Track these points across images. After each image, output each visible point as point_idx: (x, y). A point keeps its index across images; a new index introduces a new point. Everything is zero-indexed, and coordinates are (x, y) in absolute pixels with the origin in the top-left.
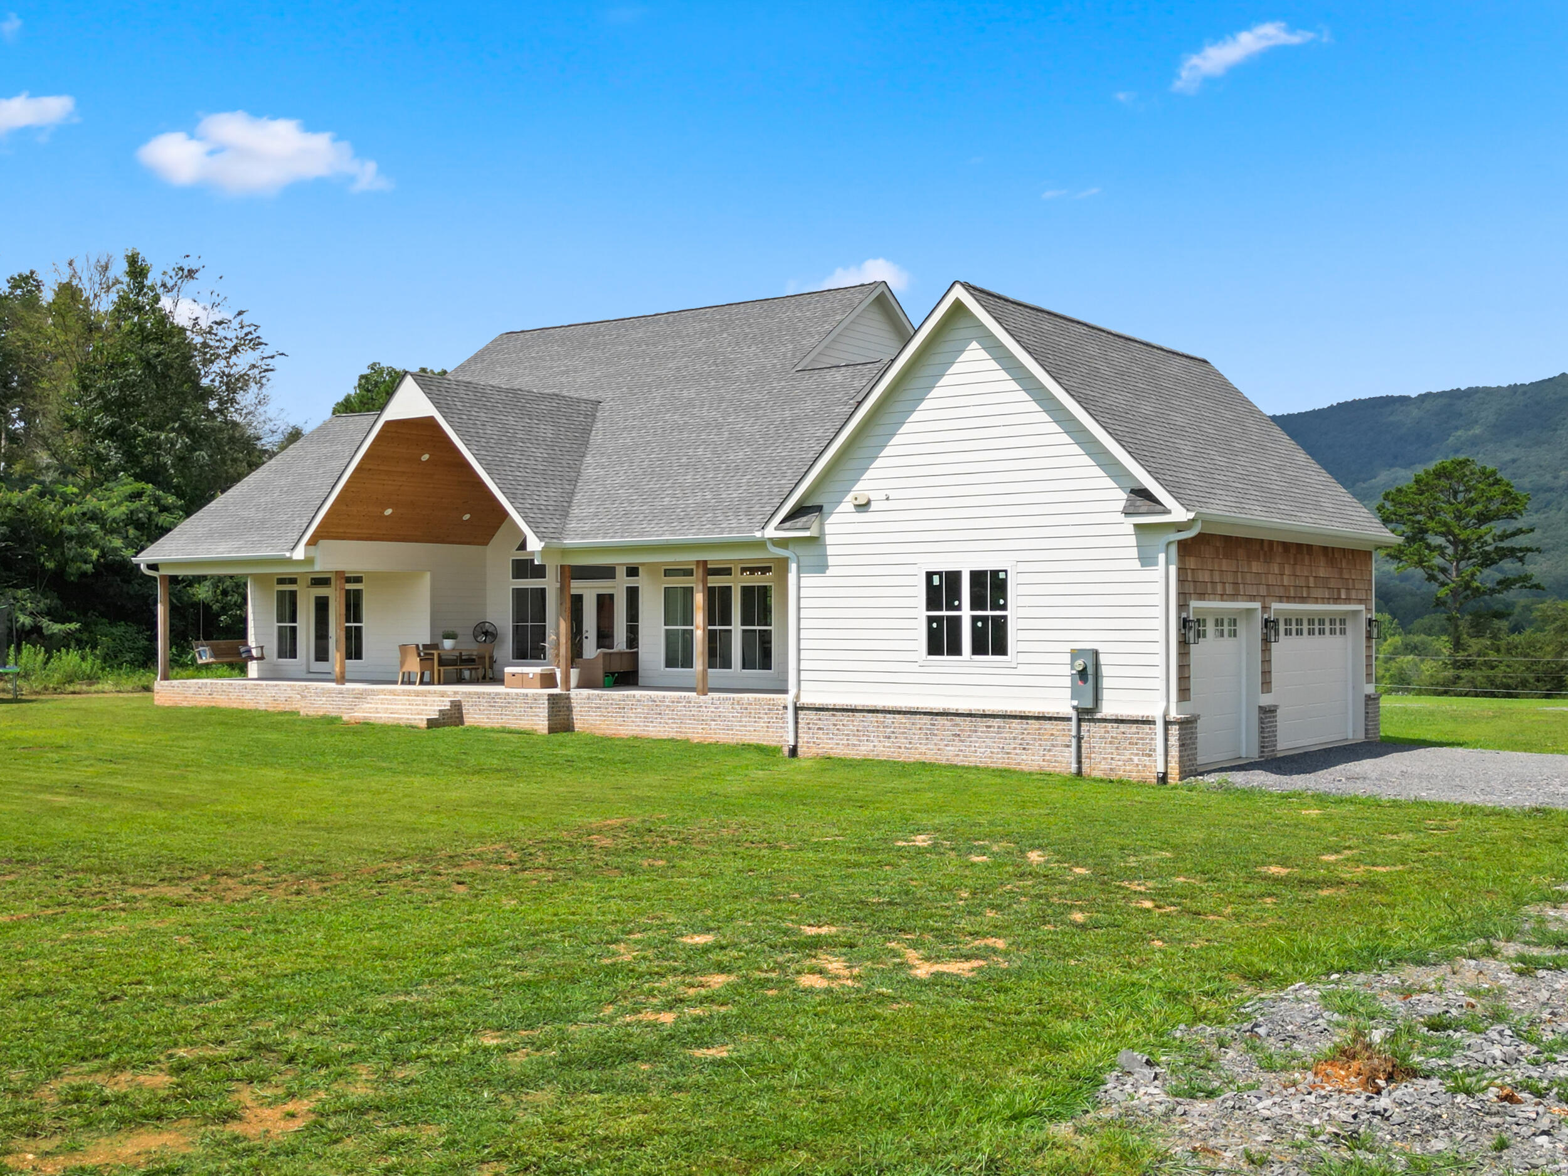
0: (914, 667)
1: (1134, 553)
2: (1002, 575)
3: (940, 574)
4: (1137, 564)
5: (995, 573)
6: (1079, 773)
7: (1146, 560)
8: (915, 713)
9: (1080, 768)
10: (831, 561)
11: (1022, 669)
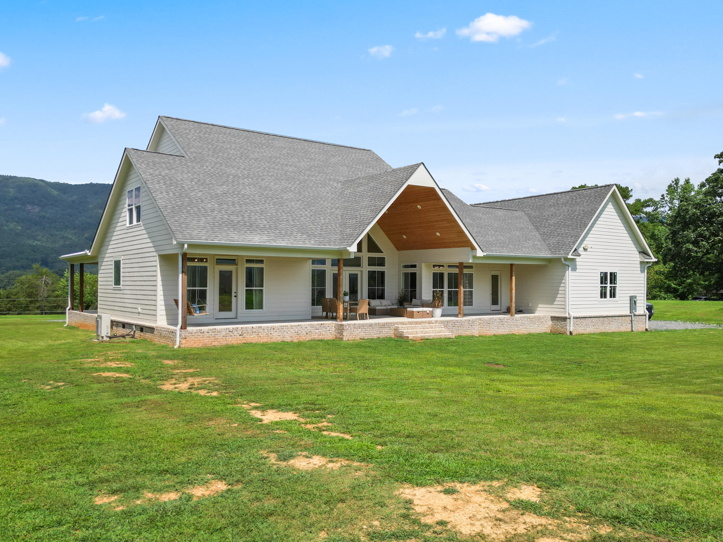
0: (597, 302)
1: (639, 269)
2: (615, 274)
3: (603, 273)
4: (640, 272)
5: (614, 273)
6: (632, 331)
7: (642, 271)
8: (599, 317)
9: (632, 330)
10: (578, 267)
11: (620, 302)
